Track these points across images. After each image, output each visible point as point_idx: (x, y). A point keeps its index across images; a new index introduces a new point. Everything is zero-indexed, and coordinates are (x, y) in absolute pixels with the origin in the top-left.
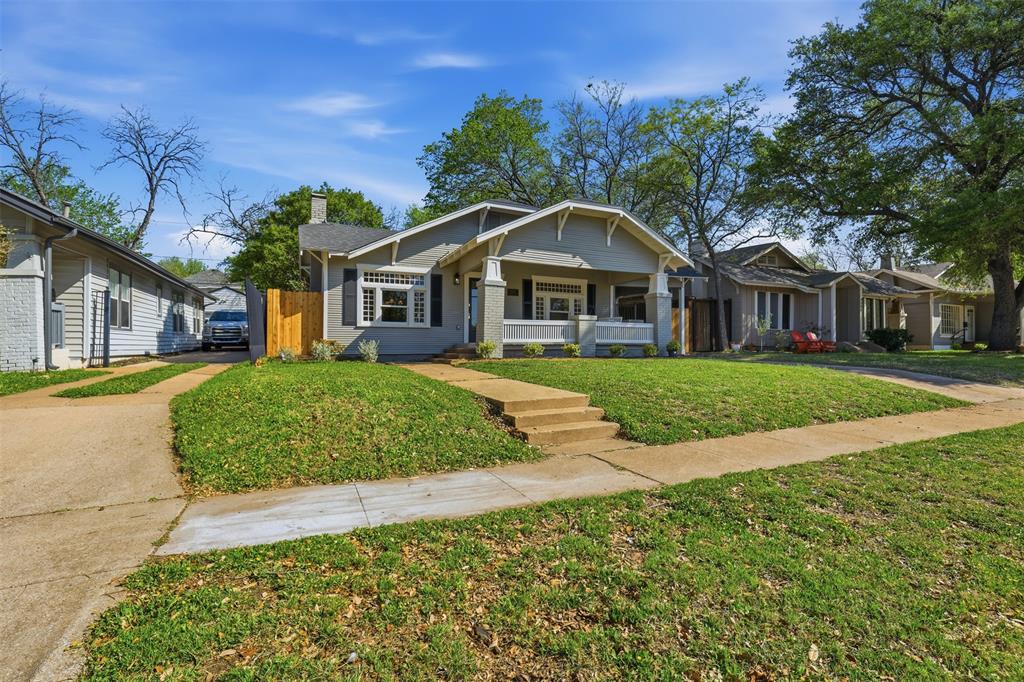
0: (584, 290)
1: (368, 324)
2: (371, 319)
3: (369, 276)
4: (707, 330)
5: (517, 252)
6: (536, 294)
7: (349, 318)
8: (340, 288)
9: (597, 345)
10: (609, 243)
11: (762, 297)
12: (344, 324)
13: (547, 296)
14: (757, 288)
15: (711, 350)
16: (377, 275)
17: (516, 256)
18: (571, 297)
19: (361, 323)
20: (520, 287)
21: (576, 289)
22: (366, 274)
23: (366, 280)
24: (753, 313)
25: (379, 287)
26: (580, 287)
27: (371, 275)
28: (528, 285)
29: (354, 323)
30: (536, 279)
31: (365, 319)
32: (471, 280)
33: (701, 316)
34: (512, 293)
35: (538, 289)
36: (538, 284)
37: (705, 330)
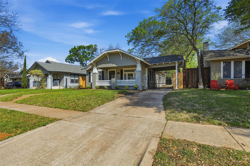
4: (195, 80)
8: (89, 75)
10: (121, 59)
12: (89, 82)
13: (127, 73)
14: (222, 60)
15: (197, 88)
18: (134, 73)
20: (120, 72)
24: (220, 71)
28: (122, 71)
32: (110, 71)
33: (191, 75)
34: (118, 73)
35: (125, 72)
36: (125, 70)
37: (193, 80)
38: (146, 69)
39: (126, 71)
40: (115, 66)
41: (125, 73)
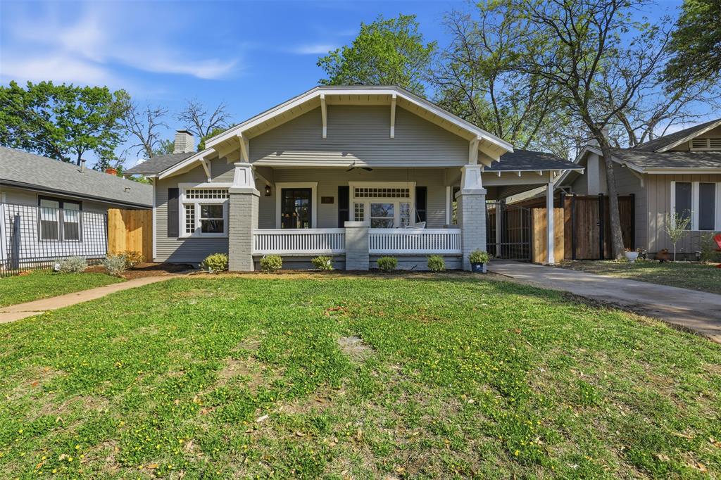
0: (412, 193)
1: (190, 235)
2: (193, 231)
3: (190, 193)
4: (594, 233)
5: (274, 155)
6: (353, 200)
7: (173, 230)
8: (166, 204)
9: (371, 256)
10: (392, 135)
11: (683, 188)
12: (169, 236)
13: (367, 202)
14: (673, 177)
15: (602, 258)
16: (197, 192)
17: (272, 160)
18: (396, 202)
19: (184, 234)
20: (336, 196)
21: (404, 193)
22: (188, 192)
23: (188, 197)
24: (666, 210)
25: (197, 202)
26: (408, 190)
27: (193, 192)
28: (344, 192)
29: (177, 235)
30: (353, 185)
31: (188, 231)
32: (284, 191)
33: (584, 216)
34: (327, 200)
35: (357, 195)
36: (357, 190)
37: (591, 234)
38: (448, 189)
39: (360, 193)
40: (360, 163)
41: (360, 200)
